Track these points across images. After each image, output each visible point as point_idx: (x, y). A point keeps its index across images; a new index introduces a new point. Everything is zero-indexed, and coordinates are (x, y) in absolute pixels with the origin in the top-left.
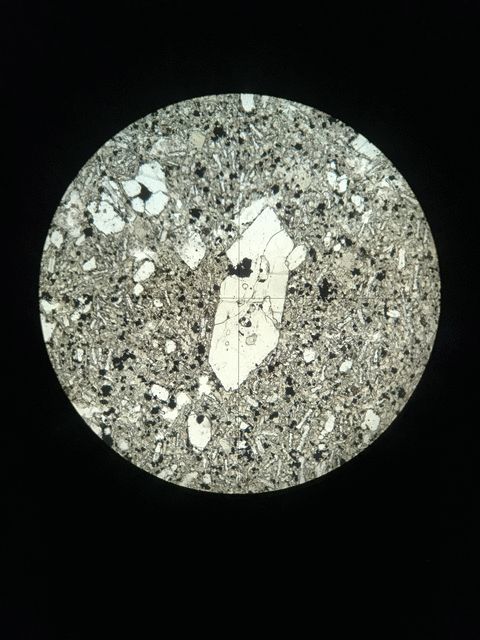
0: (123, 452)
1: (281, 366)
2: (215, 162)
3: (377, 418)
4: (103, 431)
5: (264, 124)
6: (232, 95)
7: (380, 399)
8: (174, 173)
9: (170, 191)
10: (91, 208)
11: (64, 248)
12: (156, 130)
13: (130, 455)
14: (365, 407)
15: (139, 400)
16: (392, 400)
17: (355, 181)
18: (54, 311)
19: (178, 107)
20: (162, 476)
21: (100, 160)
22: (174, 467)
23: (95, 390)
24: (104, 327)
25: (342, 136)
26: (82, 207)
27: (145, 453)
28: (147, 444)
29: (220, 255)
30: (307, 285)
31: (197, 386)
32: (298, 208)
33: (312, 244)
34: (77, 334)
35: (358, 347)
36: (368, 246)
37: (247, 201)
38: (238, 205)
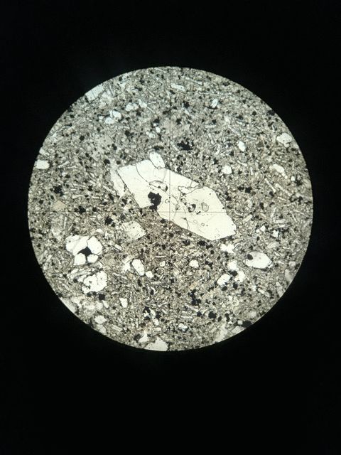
0: (258, 316)
1: (229, 192)
2: (77, 198)
3: (284, 135)
4: (239, 325)
5: (61, 157)
6: (33, 175)
7: (271, 129)
8: (78, 228)
9: (89, 234)
10: (86, 291)
11: (108, 317)
12: (45, 232)
14: (274, 141)
15: (225, 295)
16: (275, 121)
17: (116, 105)
18: (149, 336)
19: (33, 213)
20: (281, 294)
21: (55, 276)
22: (278, 284)
23: (210, 323)
24: (169, 305)
25: (83, 106)
26: (84, 297)
27: (262, 301)
28: (256, 298)
29: (141, 213)
30: (178, 158)
31: (226, 253)
32: (123, 150)
33: (151, 147)
34: (168, 324)
35: (231, 134)
36: (163, 108)
37: (110, 184)
38: (111, 190)
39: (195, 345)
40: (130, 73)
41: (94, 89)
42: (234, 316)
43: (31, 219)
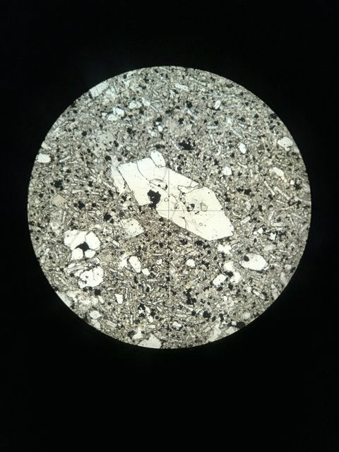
0: (252, 317)
1: (228, 193)
2: (77, 193)
3: (285, 138)
4: (233, 326)
5: (62, 152)
6: (34, 168)
7: (273, 132)
8: (76, 222)
9: (88, 229)
10: (82, 285)
11: (103, 312)
12: (44, 226)
13: (255, 313)
14: (275, 144)
15: (220, 296)
16: (276, 125)
17: (120, 103)
18: (143, 332)
19: (33, 206)
20: (276, 297)
21: (52, 270)
22: (273, 286)
23: (204, 323)
24: (164, 303)
25: (86, 102)
26: (80, 291)
27: (257, 303)
28: (251, 300)
29: (140, 210)
30: (179, 157)
31: (223, 254)
32: (125, 147)
33: (152, 145)
34: (163, 322)
35: (232, 136)
36: (166, 108)
37: (110, 180)
38: (110, 187)
39: (188, 344)
40: (135, 71)
41: (98, 86)
42: (228, 316)
43: (30, 212)
